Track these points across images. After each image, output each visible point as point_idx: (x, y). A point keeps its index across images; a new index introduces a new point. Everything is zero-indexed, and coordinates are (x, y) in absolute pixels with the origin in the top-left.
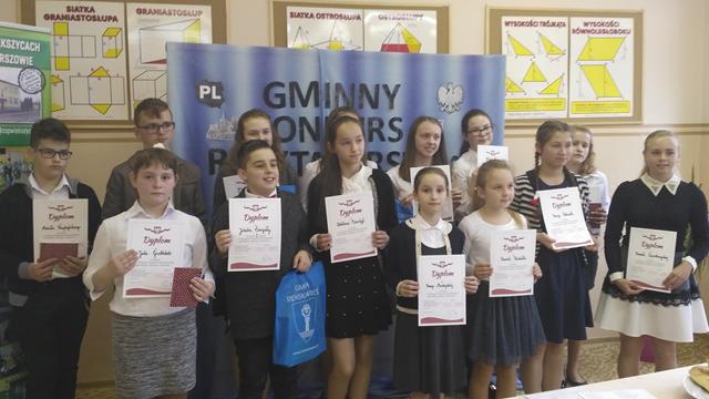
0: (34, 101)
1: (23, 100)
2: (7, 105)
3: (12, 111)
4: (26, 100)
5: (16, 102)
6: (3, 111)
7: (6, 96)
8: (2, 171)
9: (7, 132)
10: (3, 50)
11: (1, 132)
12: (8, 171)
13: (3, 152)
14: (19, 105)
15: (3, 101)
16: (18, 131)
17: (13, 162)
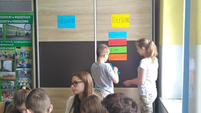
0: (29, 33)
3: (23, 36)
4: (27, 33)
5: (24, 34)
6: (20, 36)
7: (21, 32)
8: (20, 53)
9: (22, 42)
10: (20, 19)
11: (19, 42)
12: (22, 53)
13: (20, 48)
14: (25, 35)
15: (20, 33)
16: (25, 42)
17: (23, 51)
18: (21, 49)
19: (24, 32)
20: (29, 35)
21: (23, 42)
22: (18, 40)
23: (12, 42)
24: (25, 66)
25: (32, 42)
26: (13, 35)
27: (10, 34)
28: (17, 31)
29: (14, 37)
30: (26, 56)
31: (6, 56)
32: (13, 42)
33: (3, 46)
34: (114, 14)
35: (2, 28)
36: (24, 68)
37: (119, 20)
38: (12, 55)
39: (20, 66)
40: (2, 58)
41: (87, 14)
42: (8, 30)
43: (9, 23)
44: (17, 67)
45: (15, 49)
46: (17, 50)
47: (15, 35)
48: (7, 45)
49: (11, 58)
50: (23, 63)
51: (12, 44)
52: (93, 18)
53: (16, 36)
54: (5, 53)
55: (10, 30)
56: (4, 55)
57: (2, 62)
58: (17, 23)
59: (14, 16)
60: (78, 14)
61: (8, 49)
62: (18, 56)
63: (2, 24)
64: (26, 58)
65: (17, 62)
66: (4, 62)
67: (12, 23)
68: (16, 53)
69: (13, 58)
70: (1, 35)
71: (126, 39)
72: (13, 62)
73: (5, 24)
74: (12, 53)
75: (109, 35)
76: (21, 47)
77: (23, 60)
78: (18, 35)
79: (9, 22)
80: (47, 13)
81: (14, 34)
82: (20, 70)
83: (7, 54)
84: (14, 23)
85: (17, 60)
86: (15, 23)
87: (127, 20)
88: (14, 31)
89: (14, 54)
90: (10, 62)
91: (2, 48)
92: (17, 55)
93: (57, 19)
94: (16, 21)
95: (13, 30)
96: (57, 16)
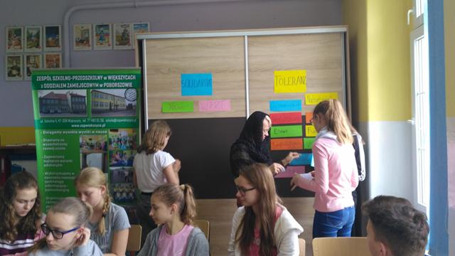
0: (133, 104)
1: (127, 104)
2: (119, 108)
3: (122, 111)
4: (129, 105)
5: (124, 106)
6: (117, 111)
7: (119, 103)
8: (116, 140)
9: (120, 121)
10: (117, 81)
11: (115, 121)
12: (119, 140)
13: (117, 131)
14: (125, 108)
15: (117, 106)
16: (125, 120)
17: (122, 136)
18: (119, 133)
19: (123, 103)
20: (134, 108)
21: (122, 120)
22: (113, 118)
23: (102, 120)
24: (126, 162)
25: (138, 120)
26: (104, 108)
27: (99, 108)
28: (112, 102)
29: (106, 111)
30: (128, 145)
31: (92, 146)
32: (105, 120)
33: (86, 128)
34: (279, 70)
35: (84, 97)
36: (124, 165)
37: (287, 80)
38: (102, 143)
39: (116, 162)
40: (85, 149)
41: (233, 71)
42: (96, 100)
43: (97, 88)
44: (111, 163)
45: (107, 134)
46: (111, 134)
47: (108, 108)
48: (94, 126)
49: (101, 149)
50: (121, 157)
51: (102, 123)
52: (243, 79)
53: (111, 110)
54: (90, 139)
55: (99, 100)
56: (88, 144)
57: (85, 156)
58: (112, 88)
59: (106, 75)
60: (218, 72)
61: (95, 134)
62: (114, 145)
63: (85, 90)
64: (127, 148)
65: (111, 156)
66: (87, 156)
67: (103, 88)
68: (110, 140)
69: (104, 148)
70: (84, 108)
71: (300, 113)
72: (105, 155)
73: (91, 90)
74: (102, 140)
75: (271, 107)
76: (120, 130)
77: (122, 152)
78: (113, 109)
79: (97, 85)
80: (162, 71)
81: (106, 106)
82: (116, 170)
83: (93, 142)
84: (106, 88)
85: (111, 152)
86: (109, 88)
87: (301, 80)
88: (107, 101)
89: (106, 143)
90: (99, 156)
91: (85, 132)
92: (111, 143)
93: (180, 79)
94: (110, 85)
95: (104, 101)
96: (180, 75)
